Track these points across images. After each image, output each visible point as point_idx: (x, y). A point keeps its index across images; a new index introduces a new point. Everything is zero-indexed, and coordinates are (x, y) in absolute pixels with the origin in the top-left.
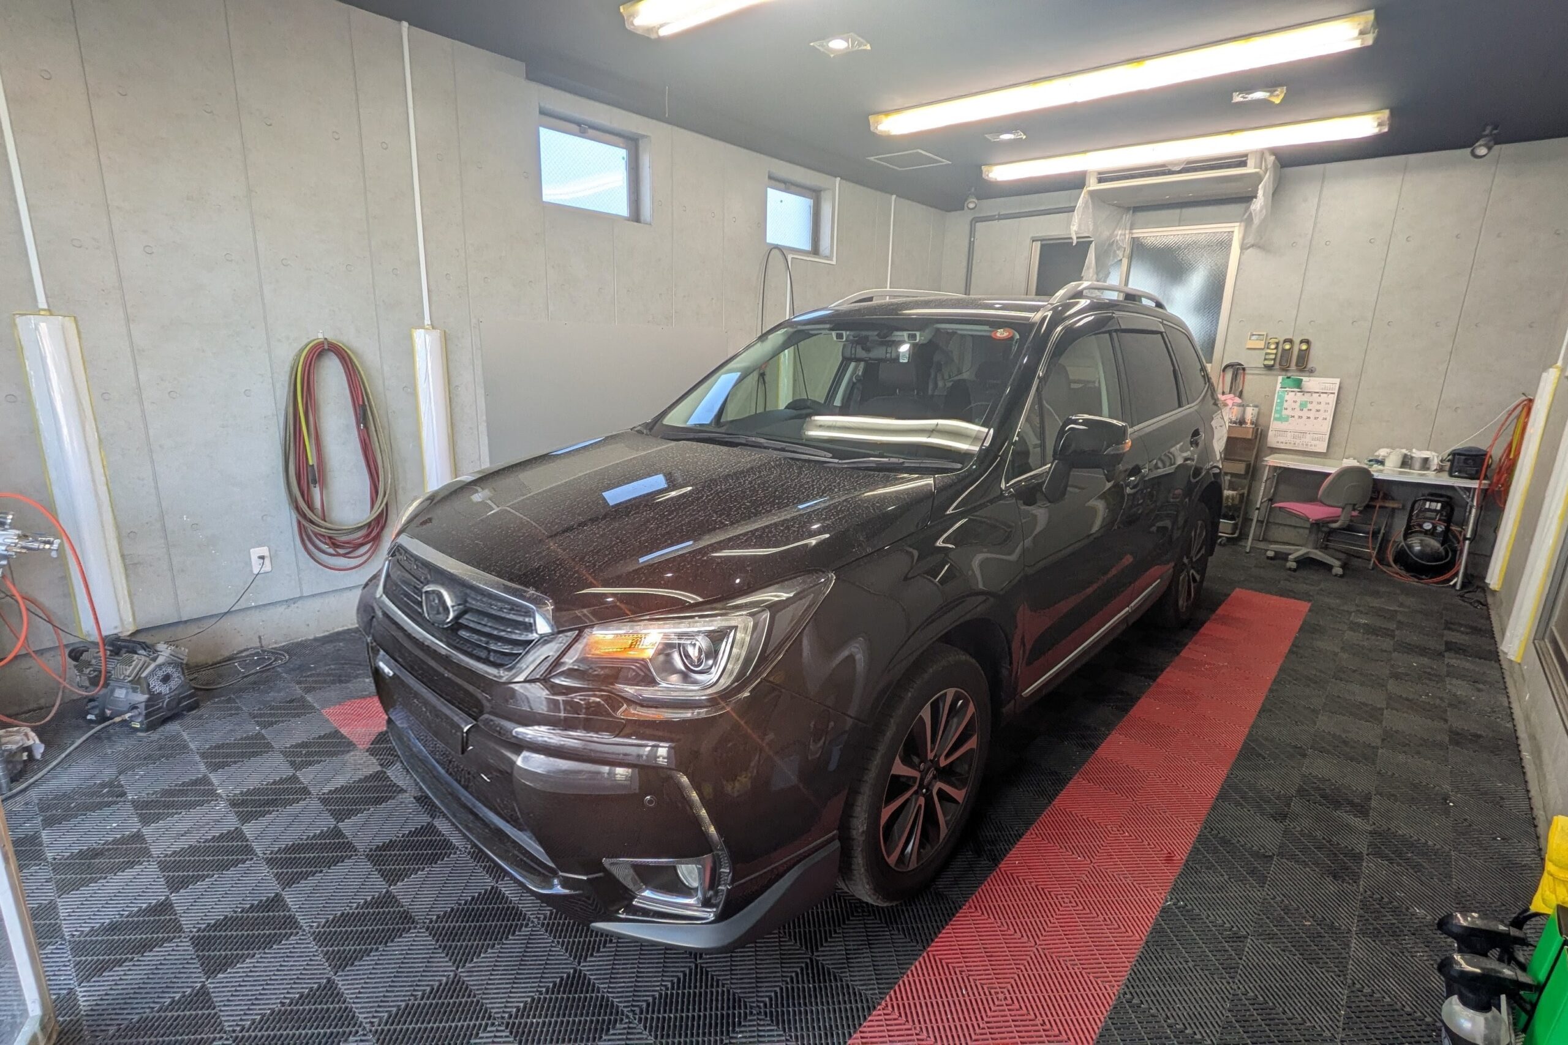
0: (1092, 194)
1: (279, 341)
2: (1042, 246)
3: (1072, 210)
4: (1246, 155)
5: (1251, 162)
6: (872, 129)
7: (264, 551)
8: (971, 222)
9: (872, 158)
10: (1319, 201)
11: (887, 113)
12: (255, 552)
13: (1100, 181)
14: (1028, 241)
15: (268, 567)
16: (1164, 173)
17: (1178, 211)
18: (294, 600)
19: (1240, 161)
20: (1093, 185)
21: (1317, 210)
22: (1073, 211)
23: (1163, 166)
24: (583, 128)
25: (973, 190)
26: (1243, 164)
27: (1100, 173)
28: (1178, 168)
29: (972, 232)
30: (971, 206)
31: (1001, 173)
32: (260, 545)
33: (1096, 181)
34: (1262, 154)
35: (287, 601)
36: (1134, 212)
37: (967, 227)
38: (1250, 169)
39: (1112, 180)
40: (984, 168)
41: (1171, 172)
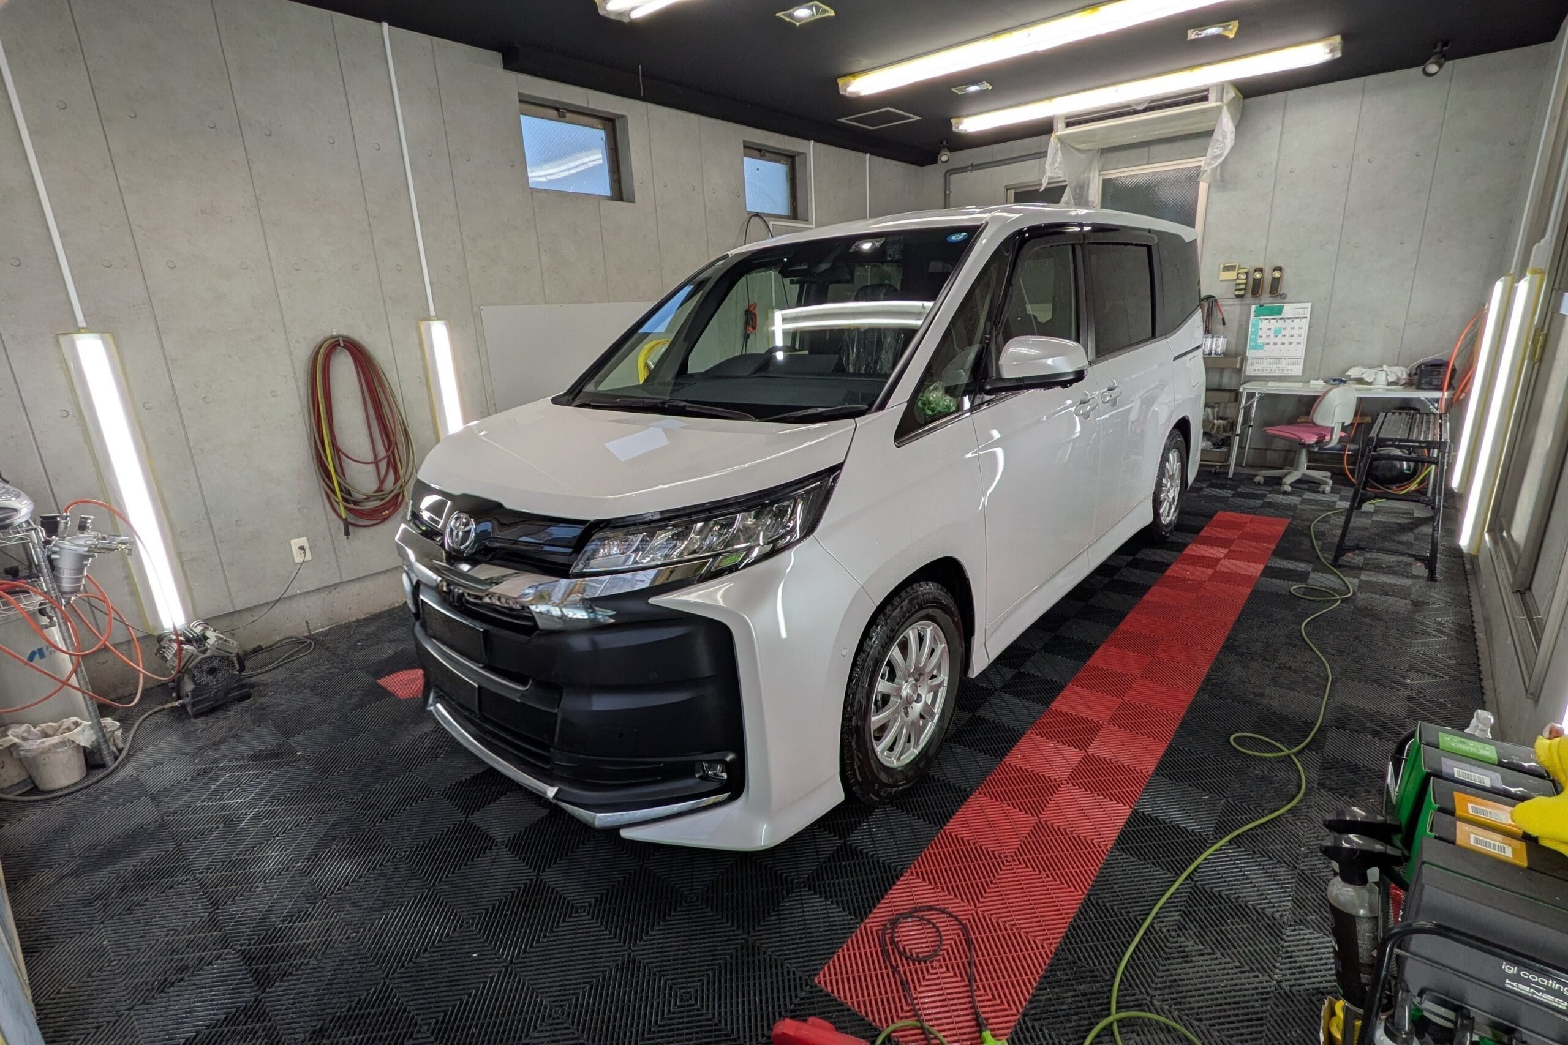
0: (1060, 139)
1: (297, 342)
2: (1016, 194)
3: (1043, 154)
4: (1207, 90)
5: (1212, 96)
6: (841, 92)
7: (304, 541)
8: (946, 173)
9: (843, 120)
10: (1283, 128)
11: (854, 74)
12: (295, 543)
13: (1068, 125)
14: (1004, 190)
15: (309, 557)
16: (1129, 113)
17: (1146, 149)
18: (335, 586)
19: (1201, 96)
20: (1061, 130)
21: (1281, 138)
22: (1046, 156)
23: (1129, 106)
24: (561, 111)
25: (945, 143)
26: (1205, 98)
27: (1067, 118)
28: (1144, 108)
29: (946, 185)
30: (944, 158)
31: (971, 124)
32: (299, 536)
33: (1064, 125)
34: (1222, 87)
35: (328, 587)
36: (1102, 153)
37: (943, 180)
38: (1211, 103)
39: (1080, 123)
40: (953, 121)
41: (1136, 112)
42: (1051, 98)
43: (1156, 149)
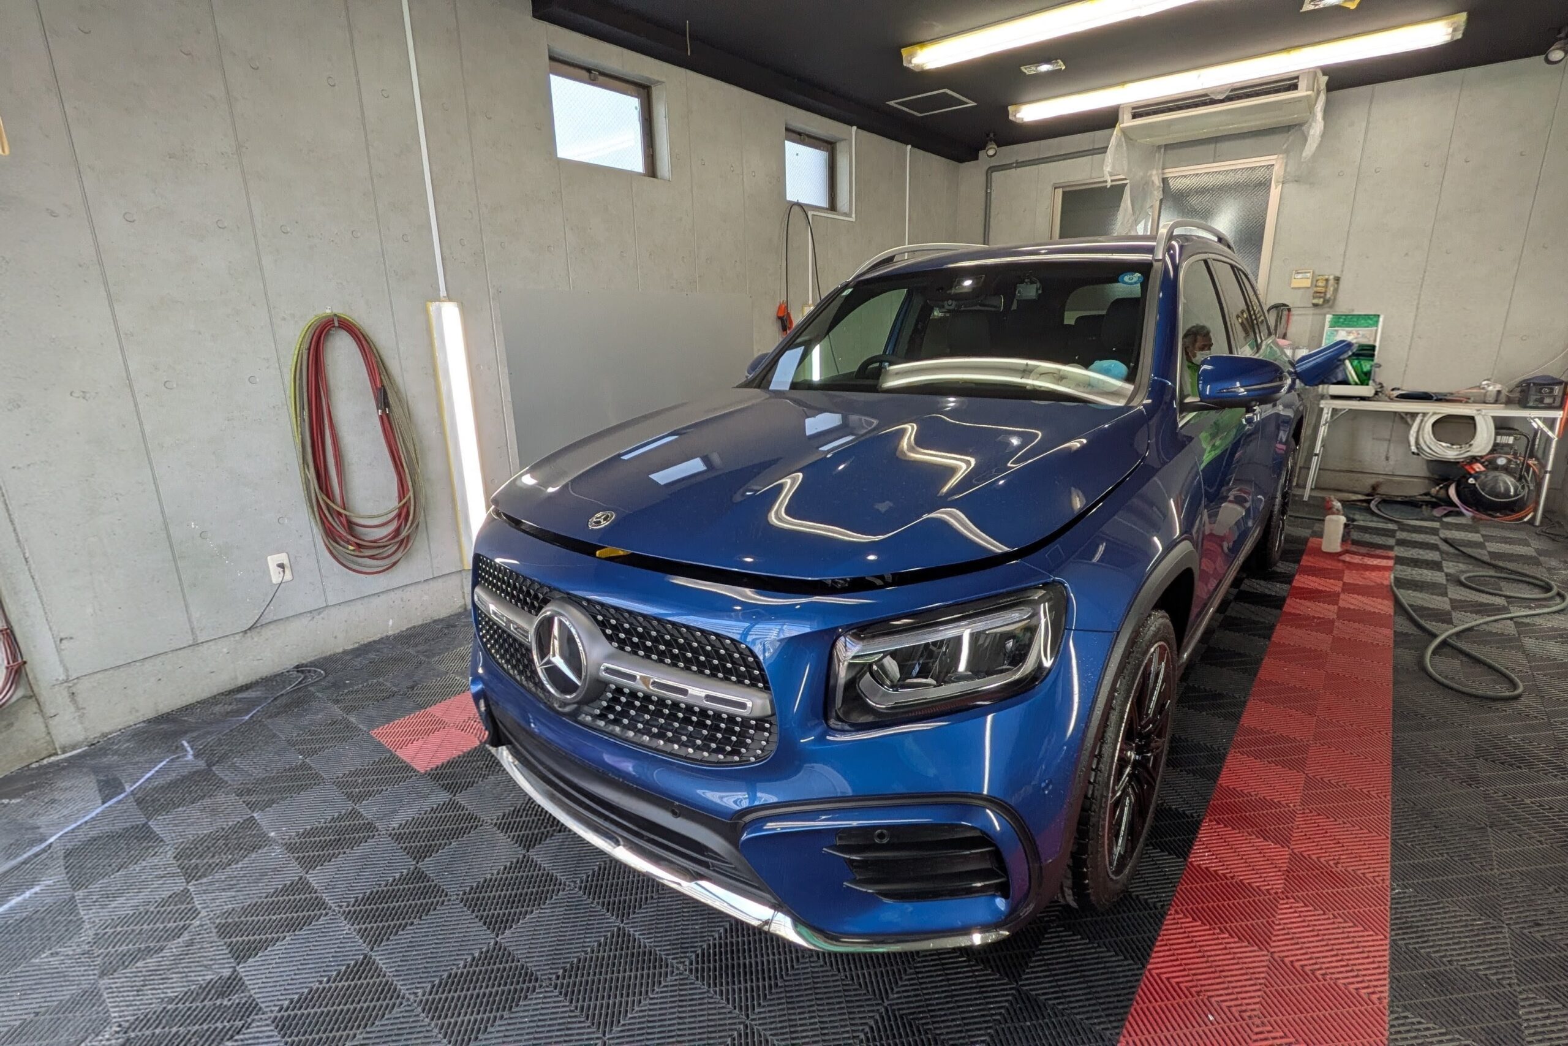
0: (1124, 131)
1: (284, 319)
2: (1064, 193)
3: (1104, 150)
4: (1297, 78)
5: (1302, 84)
6: (905, 64)
7: (283, 558)
8: (990, 168)
9: (892, 103)
10: (1368, 123)
11: (922, 43)
12: (273, 561)
13: (1135, 116)
14: (1050, 188)
15: (288, 576)
16: (1205, 104)
17: (1212, 146)
18: (319, 611)
19: (1290, 84)
20: (1126, 121)
21: (1366, 134)
22: (1105, 152)
23: (1206, 95)
24: (593, 75)
25: (992, 135)
26: (1295, 87)
27: (1134, 108)
28: (1221, 97)
29: (988, 183)
30: (991, 152)
31: (1030, 113)
32: (279, 552)
33: (1130, 116)
34: (1313, 73)
35: (310, 612)
36: (1165, 150)
37: (984, 178)
38: (1301, 92)
39: (1148, 114)
40: (1010, 108)
41: (1213, 102)
42: (1124, 83)
43: (1224, 146)
